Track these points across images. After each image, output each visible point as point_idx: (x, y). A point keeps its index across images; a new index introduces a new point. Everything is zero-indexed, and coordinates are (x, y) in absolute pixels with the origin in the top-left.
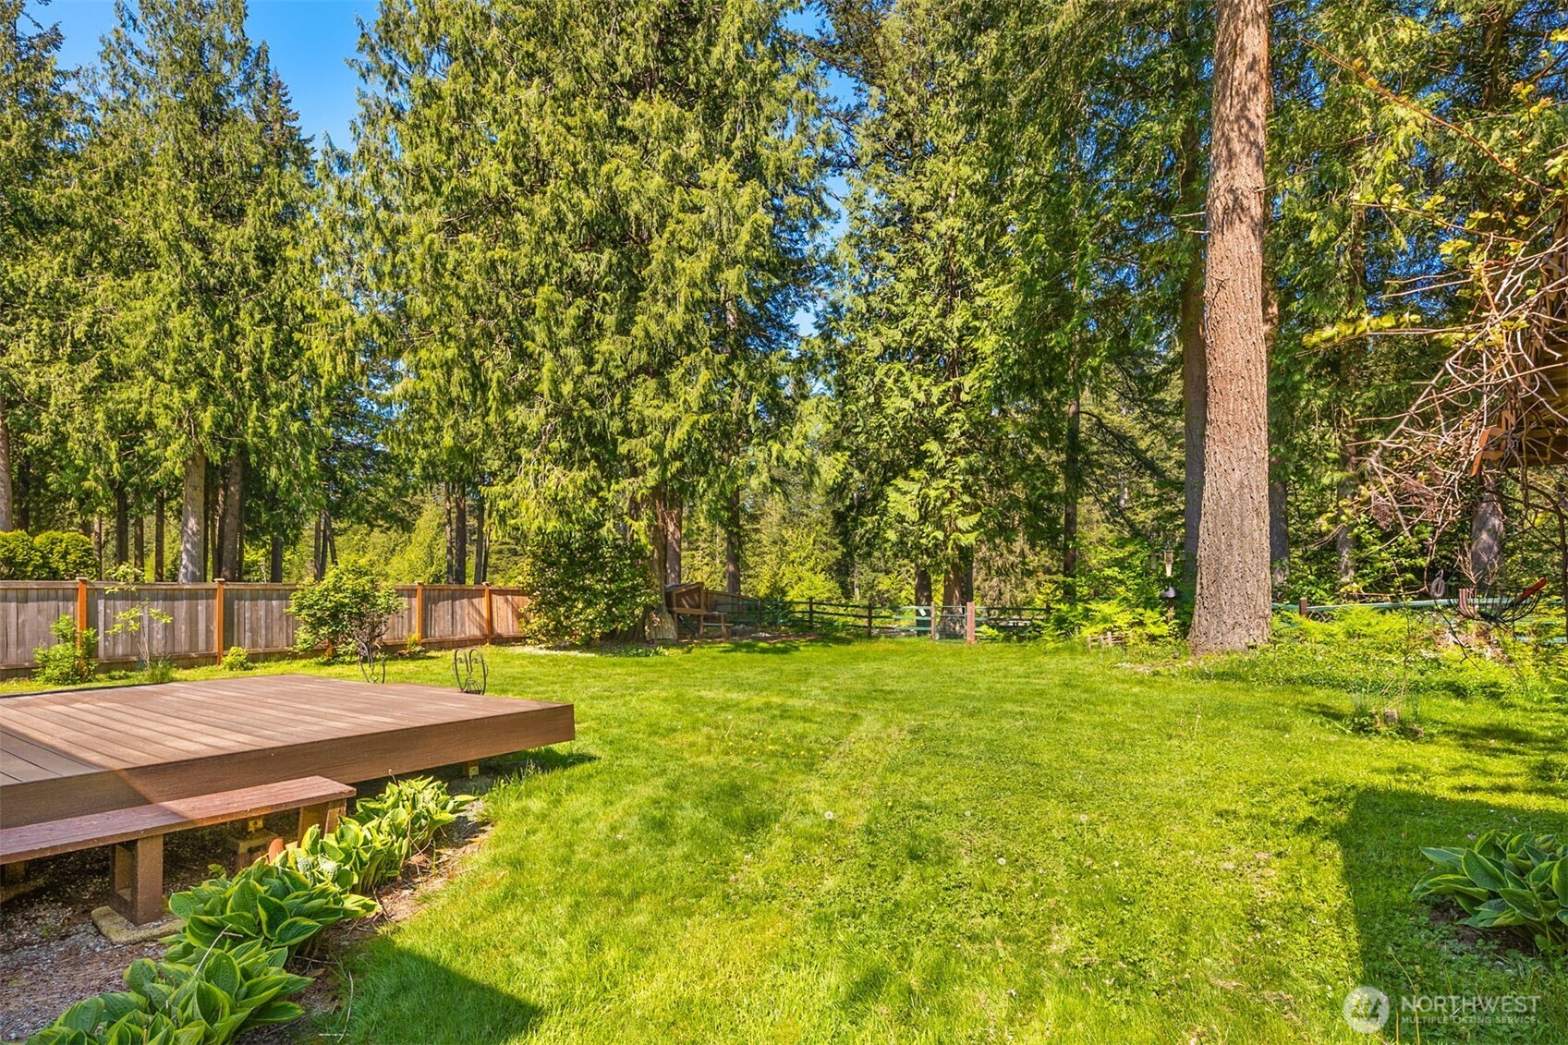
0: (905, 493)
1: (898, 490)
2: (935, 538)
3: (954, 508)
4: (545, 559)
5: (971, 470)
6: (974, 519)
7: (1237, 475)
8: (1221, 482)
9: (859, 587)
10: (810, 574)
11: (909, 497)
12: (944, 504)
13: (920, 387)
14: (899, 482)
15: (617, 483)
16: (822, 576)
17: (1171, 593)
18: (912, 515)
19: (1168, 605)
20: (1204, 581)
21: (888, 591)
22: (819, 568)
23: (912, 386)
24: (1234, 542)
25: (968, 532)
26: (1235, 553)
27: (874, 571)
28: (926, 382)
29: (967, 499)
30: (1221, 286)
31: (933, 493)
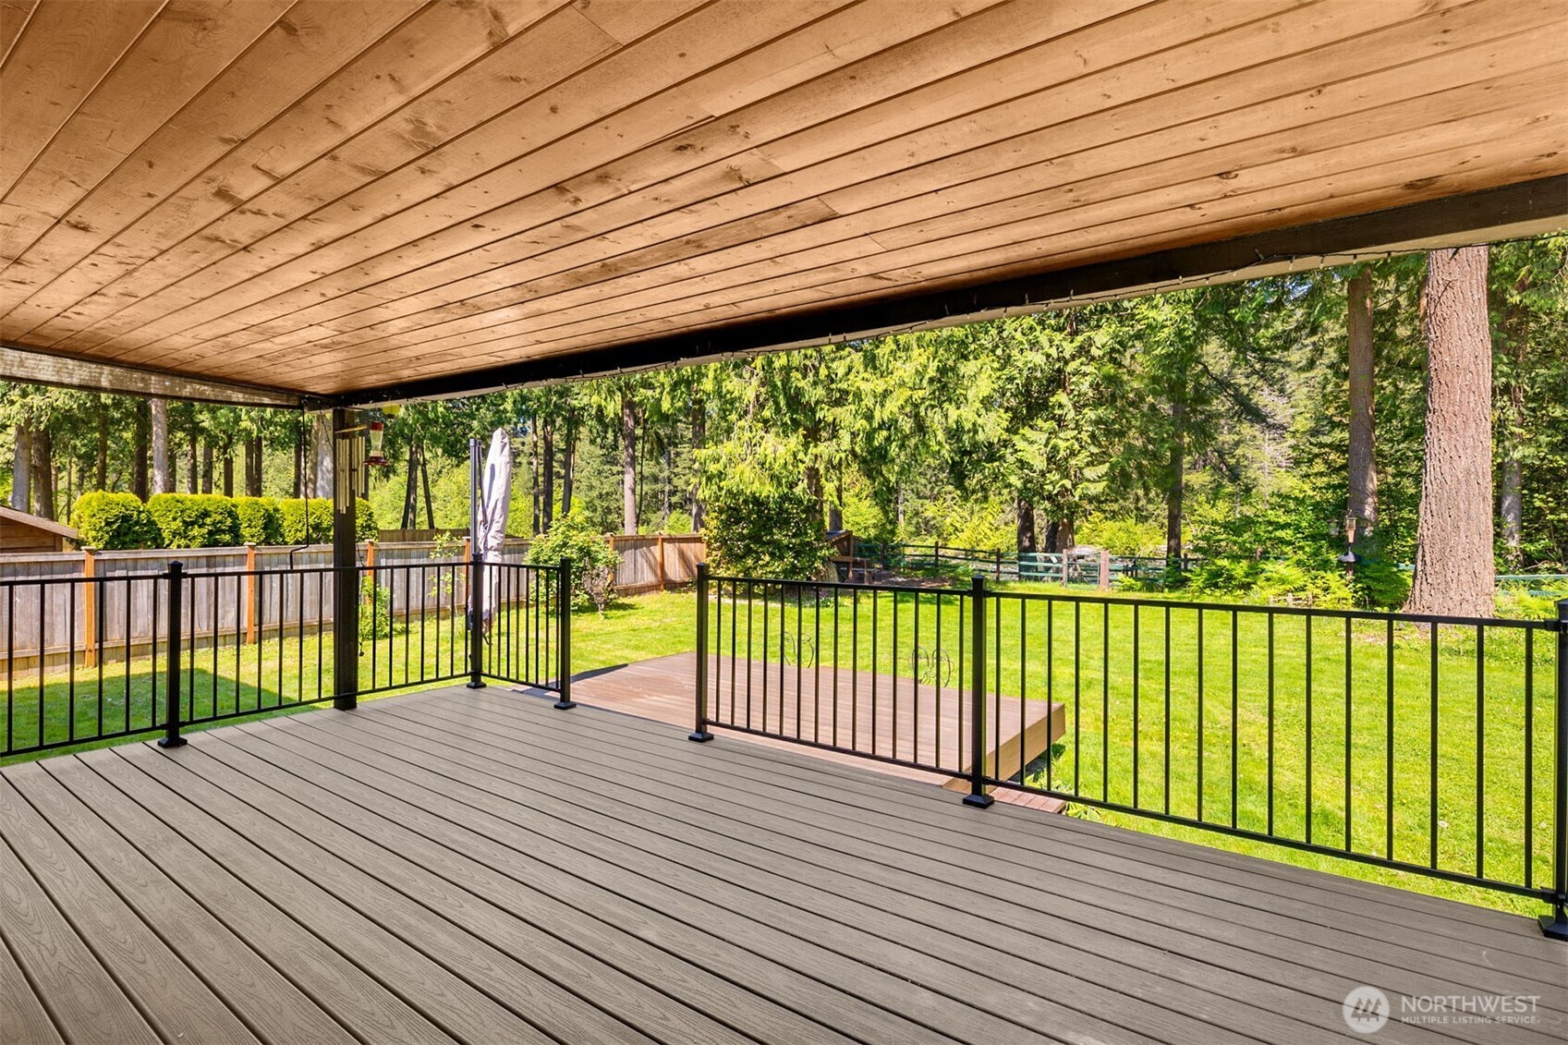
0: (1032, 443)
1: (1024, 438)
2: (1063, 486)
3: (1083, 458)
4: (732, 515)
5: (1098, 422)
6: (1104, 468)
7: (1464, 463)
8: (1446, 468)
9: (904, 513)
10: (856, 500)
11: (1036, 446)
12: (1073, 454)
13: (1051, 341)
14: (1026, 431)
15: (816, 446)
16: (867, 502)
17: (1351, 558)
18: (1039, 463)
19: (1347, 569)
20: (1428, 559)
21: (934, 518)
22: (864, 494)
23: (1043, 340)
24: (1462, 525)
25: (1094, 481)
26: (1462, 534)
27: (919, 498)
28: (1058, 337)
29: (1095, 450)
30: (1448, 286)
31: (1062, 445)
